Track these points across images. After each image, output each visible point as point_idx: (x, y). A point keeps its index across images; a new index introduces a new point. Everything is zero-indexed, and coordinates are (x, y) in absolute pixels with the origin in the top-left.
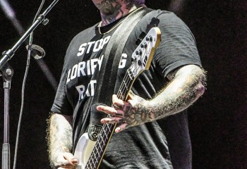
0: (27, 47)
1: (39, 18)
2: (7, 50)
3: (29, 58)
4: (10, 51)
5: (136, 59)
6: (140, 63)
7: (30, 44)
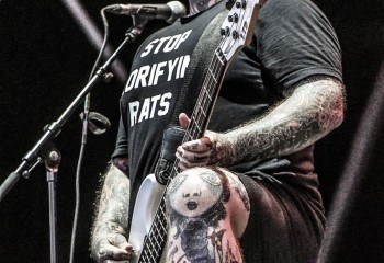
0: (82, 115)
1: (98, 72)
2: (51, 123)
3: (85, 133)
4: (54, 124)
5: (228, 30)
6: (236, 35)
7: (86, 112)
